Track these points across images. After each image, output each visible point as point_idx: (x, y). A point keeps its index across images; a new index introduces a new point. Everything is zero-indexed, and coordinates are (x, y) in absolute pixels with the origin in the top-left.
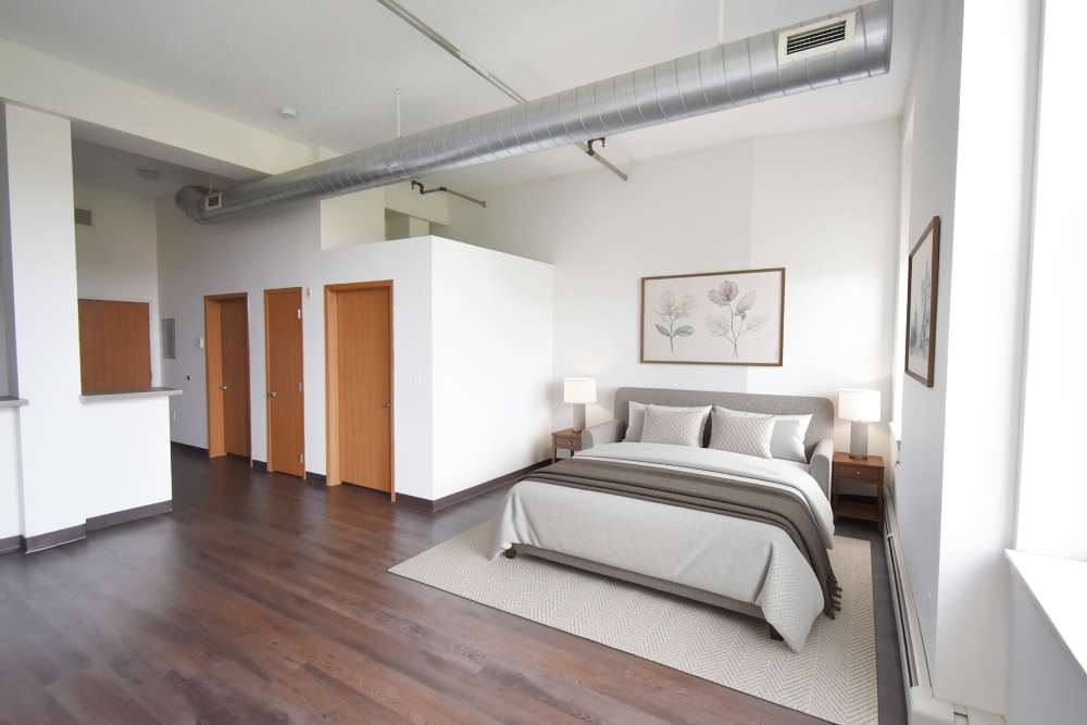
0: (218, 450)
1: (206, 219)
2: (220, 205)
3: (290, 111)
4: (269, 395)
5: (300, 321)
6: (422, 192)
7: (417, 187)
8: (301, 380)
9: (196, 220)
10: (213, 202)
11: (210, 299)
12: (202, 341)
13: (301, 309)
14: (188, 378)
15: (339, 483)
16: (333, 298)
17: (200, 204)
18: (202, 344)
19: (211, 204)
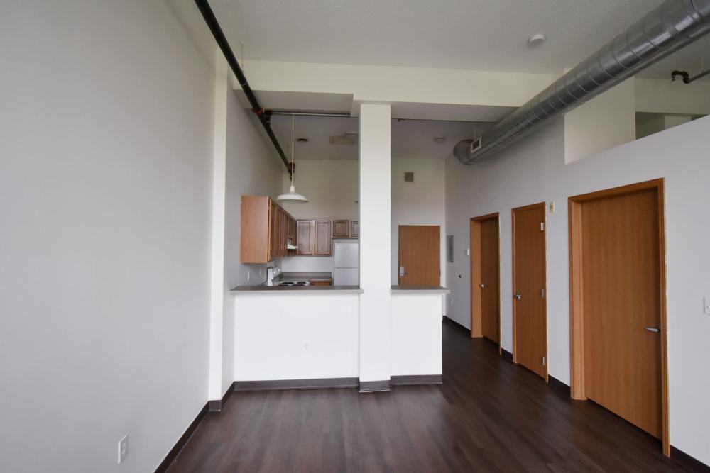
0: (477, 333)
1: (471, 161)
2: (480, 146)
3: (539, 36)
4: (515, 297)
5: (543, 233)
6: (686, 81)
7: (680, 79)
8: (544, 287)
9: (466, 163)
10: (476, 145)
11: (474, 220)
12: (469, 250)
13: (544, 221)
14: (460, 276)
15: (585, 399)
16: (578, 209)
17: (467, 151)
18: (468, 253)
19: (474, 148)
